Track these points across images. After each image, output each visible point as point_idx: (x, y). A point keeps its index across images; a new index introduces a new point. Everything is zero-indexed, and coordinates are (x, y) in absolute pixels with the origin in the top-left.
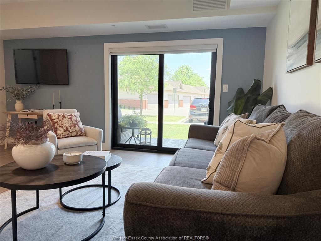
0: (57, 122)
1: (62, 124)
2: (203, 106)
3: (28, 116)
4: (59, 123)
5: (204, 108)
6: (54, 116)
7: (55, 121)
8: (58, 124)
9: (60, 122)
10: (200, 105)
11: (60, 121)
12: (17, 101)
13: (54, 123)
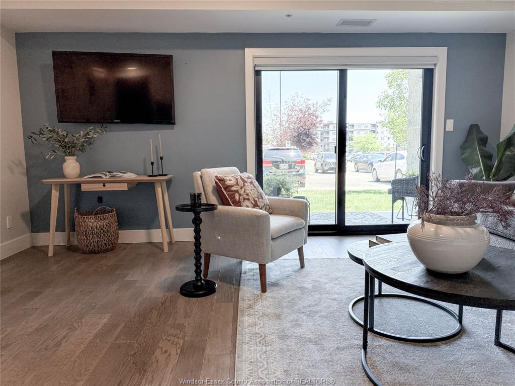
0: (237, 191)
1: (247, 195)
2: (283, 161)
3: (104, 186)
4: (242, 192)
5: (284, 164)
6: (230, 180)
7: (233, 189)
8: (240, 195)
9: (243, 190)
10: (277, 160)
11: (241, 188)
12: (66, 158)
13: (233, 193)
